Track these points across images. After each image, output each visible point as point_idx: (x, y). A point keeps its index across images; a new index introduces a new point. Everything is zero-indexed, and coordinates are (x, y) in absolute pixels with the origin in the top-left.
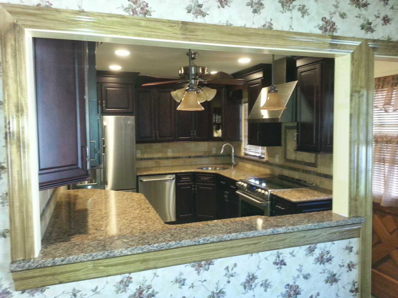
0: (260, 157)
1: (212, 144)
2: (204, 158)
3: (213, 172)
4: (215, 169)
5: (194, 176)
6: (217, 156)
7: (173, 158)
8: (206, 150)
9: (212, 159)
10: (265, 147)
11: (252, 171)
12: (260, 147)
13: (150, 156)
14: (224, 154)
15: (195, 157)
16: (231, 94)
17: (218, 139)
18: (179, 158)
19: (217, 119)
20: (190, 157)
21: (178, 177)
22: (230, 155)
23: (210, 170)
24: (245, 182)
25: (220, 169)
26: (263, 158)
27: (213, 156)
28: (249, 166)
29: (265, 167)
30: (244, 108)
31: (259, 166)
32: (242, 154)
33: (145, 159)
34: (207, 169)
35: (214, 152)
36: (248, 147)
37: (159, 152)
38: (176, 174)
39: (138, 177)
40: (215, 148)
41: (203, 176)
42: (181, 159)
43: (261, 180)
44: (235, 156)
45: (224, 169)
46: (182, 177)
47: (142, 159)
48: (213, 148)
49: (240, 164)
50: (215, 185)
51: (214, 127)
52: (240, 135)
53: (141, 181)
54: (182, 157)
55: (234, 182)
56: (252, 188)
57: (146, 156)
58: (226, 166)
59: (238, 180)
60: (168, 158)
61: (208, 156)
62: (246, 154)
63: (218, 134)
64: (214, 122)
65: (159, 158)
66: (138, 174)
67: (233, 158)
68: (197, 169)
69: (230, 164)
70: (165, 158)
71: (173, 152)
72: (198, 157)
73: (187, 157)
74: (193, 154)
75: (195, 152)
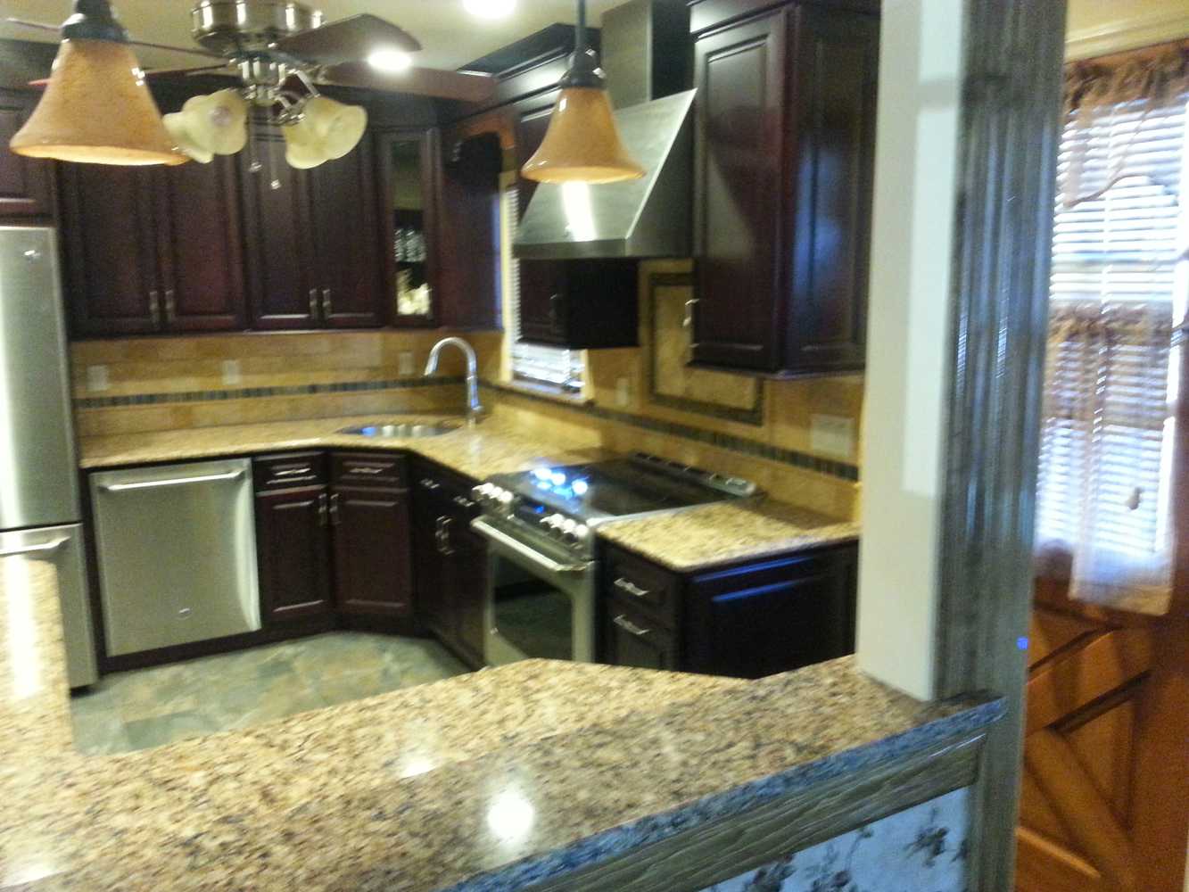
0: (567, 388)
1: (398, 339)
2: (368, 391)
3: (397, 443)
4: (408, 433)
5: (326, 461)
6: (417, 383)
7: (248, 393)
8: (377, 362)
9: (400, 393)
10: (583, 353)
11: (540, 437)
12: (566, 353)
13: (148, 387)
14: (443, 374)
15: (334, 388)
16: (456, 151)
17: (414, 322)
18: (271, 391)
19: (409, 246)
20: (313, 389)
21: (262, 467)
22: (461, 379)
23: (388, 438)
24: (505, 487)
25: (423, 433)
26: (577, 390)
27: (405, 383)
28: (527, 418)
29: (584, 424)
30: (506, 205)
31: (564, 419)
32: (505, 377)
33: (126, 400)
34: (379, 432)
35: (406, 370)
36: (526, 350)
37: (186, 372)
38: (251, 455)
39: (85, 475)
40: (409, 355)
41: (358, 459)
42: (278, 397)
43: (572, 472)
44: (481, 382)
45: (440, 429)
46: (275, 468)
47: (115, 401)
48: (403, 355)
49: (500, 409)
50: (404, 490)
51: (402, 279)
52: (499, 308)
53: (103, 490)
54: (282, 391)
55: (466, 483)
56: (529, 510)
57: (131, 388)
58: (447, 420)
59: (482, 478)
60: (225, 395)
61: (385, 385)
62: (518, 376)
63: (414, 302)
64: (398, 260)
65: (188, 396)
66: (88, 463)
67: (472, 389)
68: (338, 432)
69: (462, 410)
70: (212, 396)
71: (245, 371)
72: (345, 387)
73: (301, 390)
74: (326, 379)
75: (336, 370)
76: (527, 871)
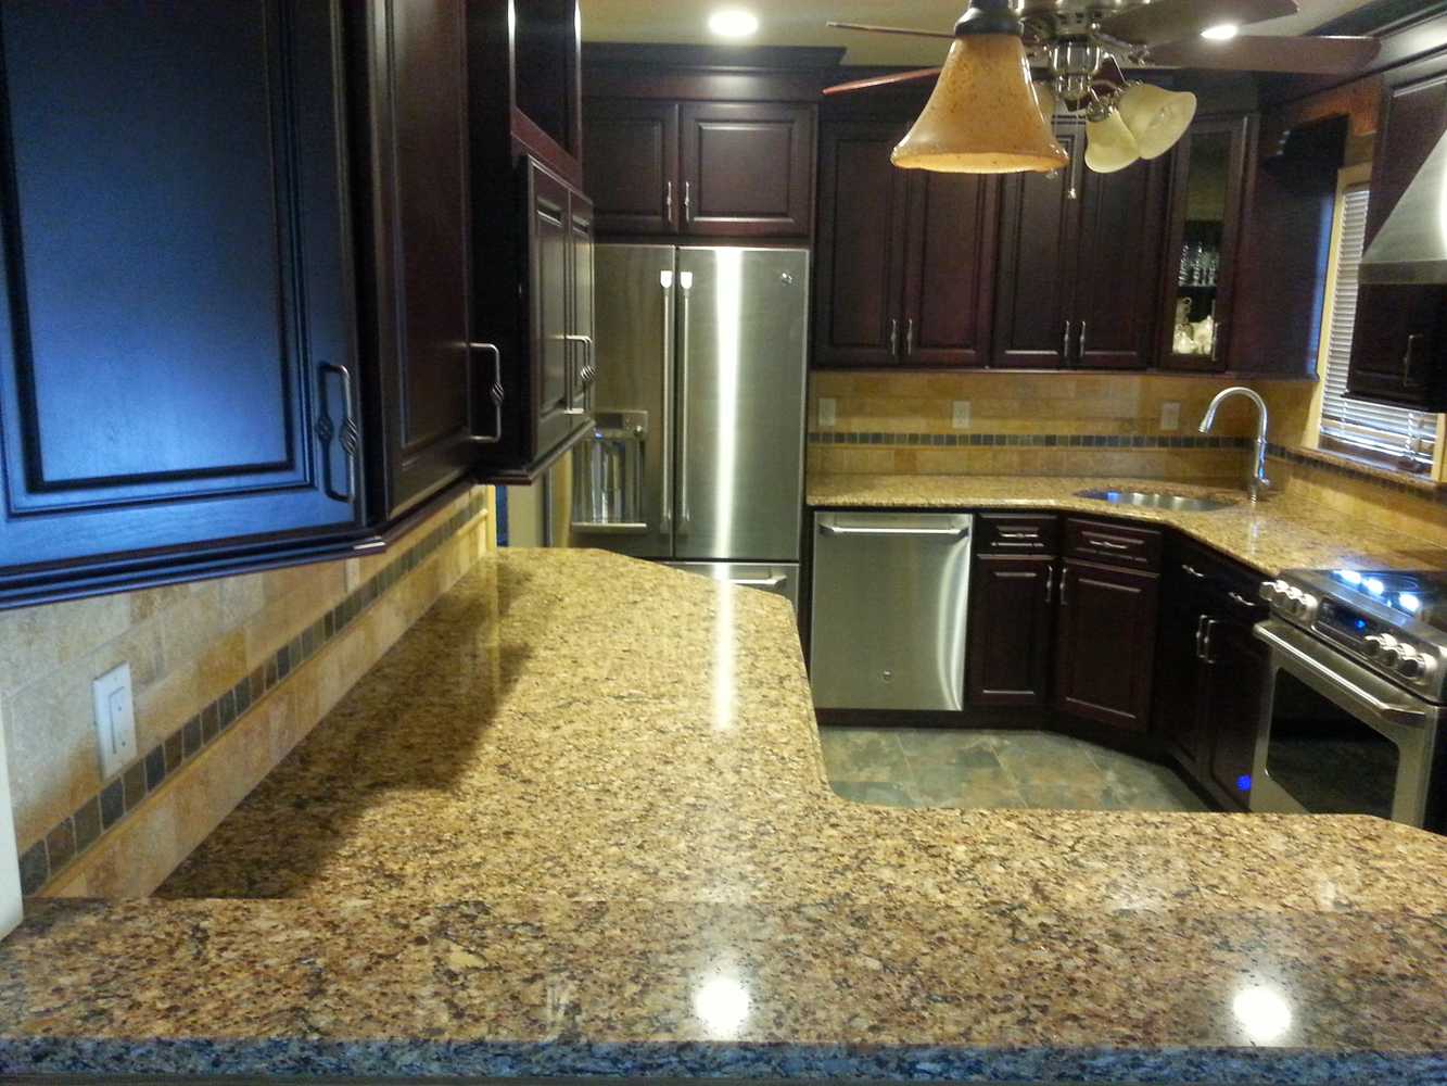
0: (1405, 464)
1: (1161, 383)
2: (1118, 449)
3: (1150, 515)
4: (1166, 503)
5: (1059, 528)
6: (1183, 442)
7: (976, 440)
8: (1133, 413)
9: (1158, 454)
10: (1441, 418)
11: (1357, 527)
12: (1411, 414)
13: (874, 426)
14: (1220, 434)
15: (1075, 441)
16: (1282, 142)
17: (1193, 364)
18: (1001, 440)
19: (1199, 267)
20: (1050, 441)
21: (987, 526)
22: (1245, 443)
23: (1138, 508)
24: (1307, 588)
25: (1186, 507)
26: (1425, 469)
27: (1163, 442)
28: (1338, 501)
29: (1428, 518)
30: (1345, 217)
31: (1393, 506)
32: (1311, 443)
33: (852, 438)
34: (1127, 497)
35: (1168, 425)
36: (1348, 408)
37: (914, 411)
38: (975, 511)
39: (809, 512)
40: (1176, 406)
41: (1101, 530)
42: (1009, 447)
43: (1397, 580)
44: (1270, 448)
45: (1209, 504)
46: (1002, 528)
47: (840, 438)
48: (1167, 406)
49: (1296, 486)
50: (1154, 576)
51: (1181, 309)
52: (1312, 348)
53: (823, 530)
54: (1014, 440)
55: (1250, 577)
56: (1344, 618)
57: (857, 425)
58: (1219, 494)
59: (1276, 572)
60: (951, 440)
61: (1138, 442)
62: (1328, 442)
63: (1195, 338)
64: (1181, 284)
65: (914, 438)
66: (813, 501)
67: (1260, 456)
68: (1076, 494)
69: (1242, 483)
70: (938, 440)
71: (975, 414)
72: (1088, 441)
73: (1037, 440)
74: (1065, 429)
75: (1079, 419)
76: (1433, 1069)
